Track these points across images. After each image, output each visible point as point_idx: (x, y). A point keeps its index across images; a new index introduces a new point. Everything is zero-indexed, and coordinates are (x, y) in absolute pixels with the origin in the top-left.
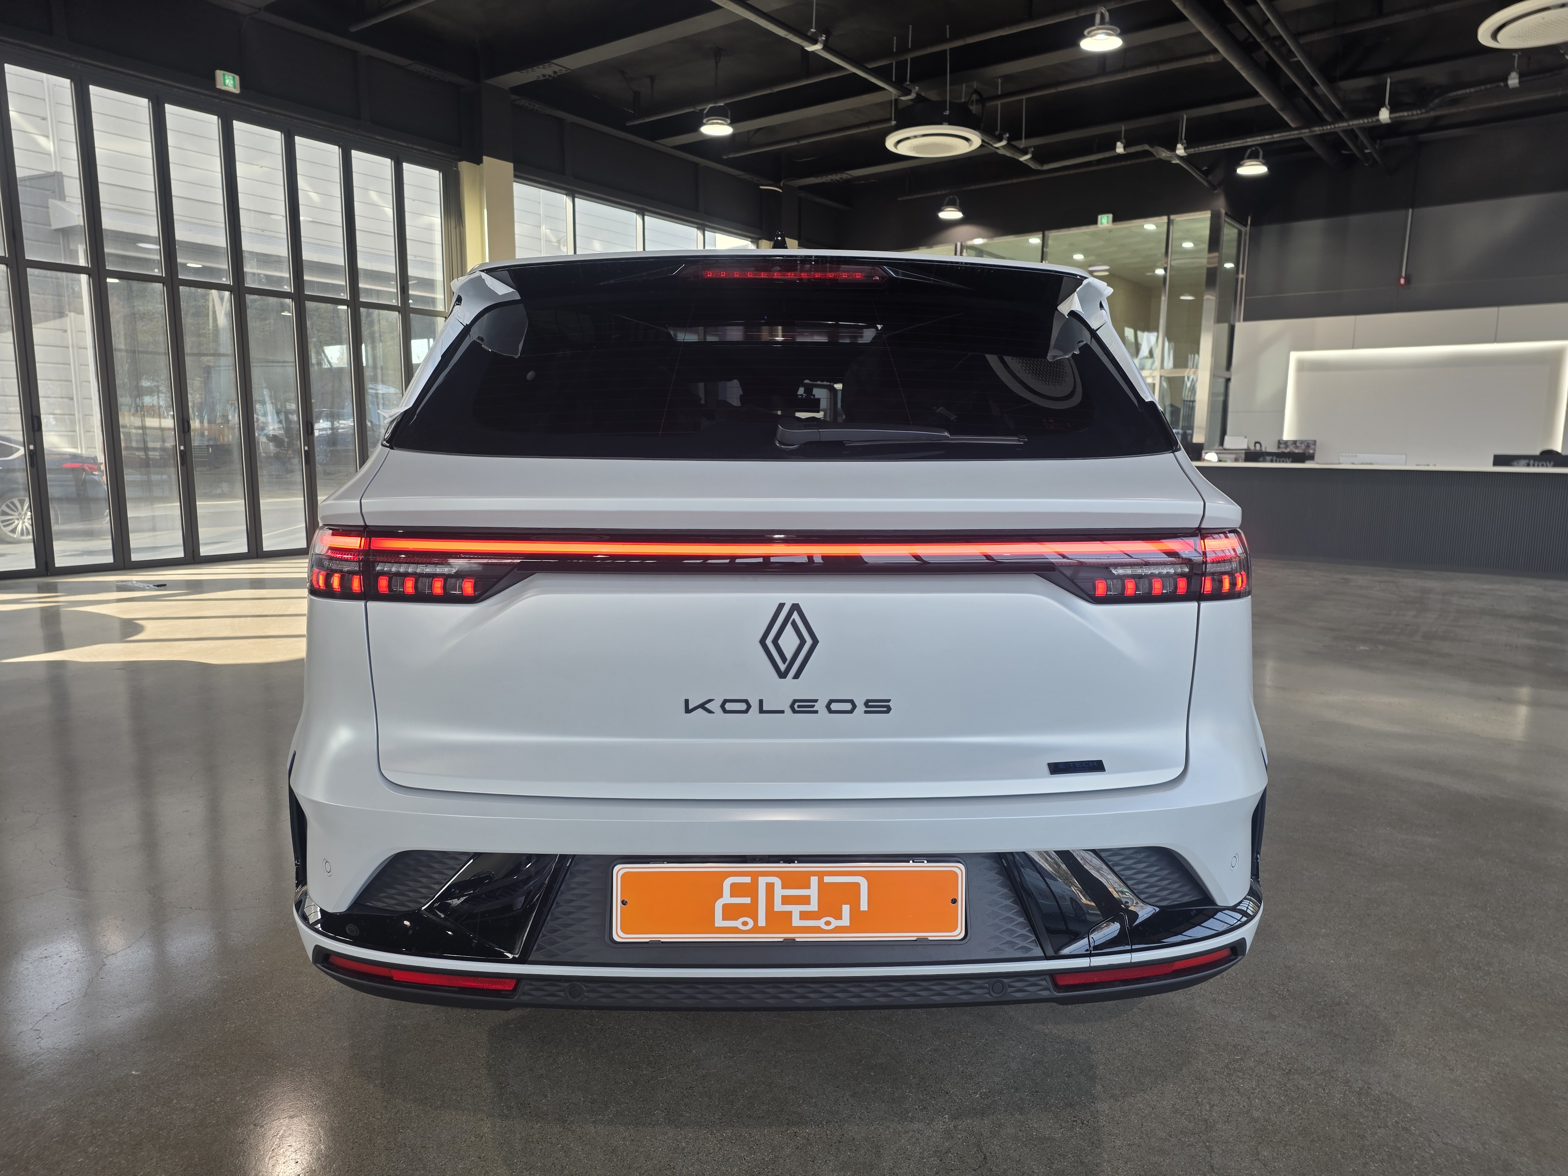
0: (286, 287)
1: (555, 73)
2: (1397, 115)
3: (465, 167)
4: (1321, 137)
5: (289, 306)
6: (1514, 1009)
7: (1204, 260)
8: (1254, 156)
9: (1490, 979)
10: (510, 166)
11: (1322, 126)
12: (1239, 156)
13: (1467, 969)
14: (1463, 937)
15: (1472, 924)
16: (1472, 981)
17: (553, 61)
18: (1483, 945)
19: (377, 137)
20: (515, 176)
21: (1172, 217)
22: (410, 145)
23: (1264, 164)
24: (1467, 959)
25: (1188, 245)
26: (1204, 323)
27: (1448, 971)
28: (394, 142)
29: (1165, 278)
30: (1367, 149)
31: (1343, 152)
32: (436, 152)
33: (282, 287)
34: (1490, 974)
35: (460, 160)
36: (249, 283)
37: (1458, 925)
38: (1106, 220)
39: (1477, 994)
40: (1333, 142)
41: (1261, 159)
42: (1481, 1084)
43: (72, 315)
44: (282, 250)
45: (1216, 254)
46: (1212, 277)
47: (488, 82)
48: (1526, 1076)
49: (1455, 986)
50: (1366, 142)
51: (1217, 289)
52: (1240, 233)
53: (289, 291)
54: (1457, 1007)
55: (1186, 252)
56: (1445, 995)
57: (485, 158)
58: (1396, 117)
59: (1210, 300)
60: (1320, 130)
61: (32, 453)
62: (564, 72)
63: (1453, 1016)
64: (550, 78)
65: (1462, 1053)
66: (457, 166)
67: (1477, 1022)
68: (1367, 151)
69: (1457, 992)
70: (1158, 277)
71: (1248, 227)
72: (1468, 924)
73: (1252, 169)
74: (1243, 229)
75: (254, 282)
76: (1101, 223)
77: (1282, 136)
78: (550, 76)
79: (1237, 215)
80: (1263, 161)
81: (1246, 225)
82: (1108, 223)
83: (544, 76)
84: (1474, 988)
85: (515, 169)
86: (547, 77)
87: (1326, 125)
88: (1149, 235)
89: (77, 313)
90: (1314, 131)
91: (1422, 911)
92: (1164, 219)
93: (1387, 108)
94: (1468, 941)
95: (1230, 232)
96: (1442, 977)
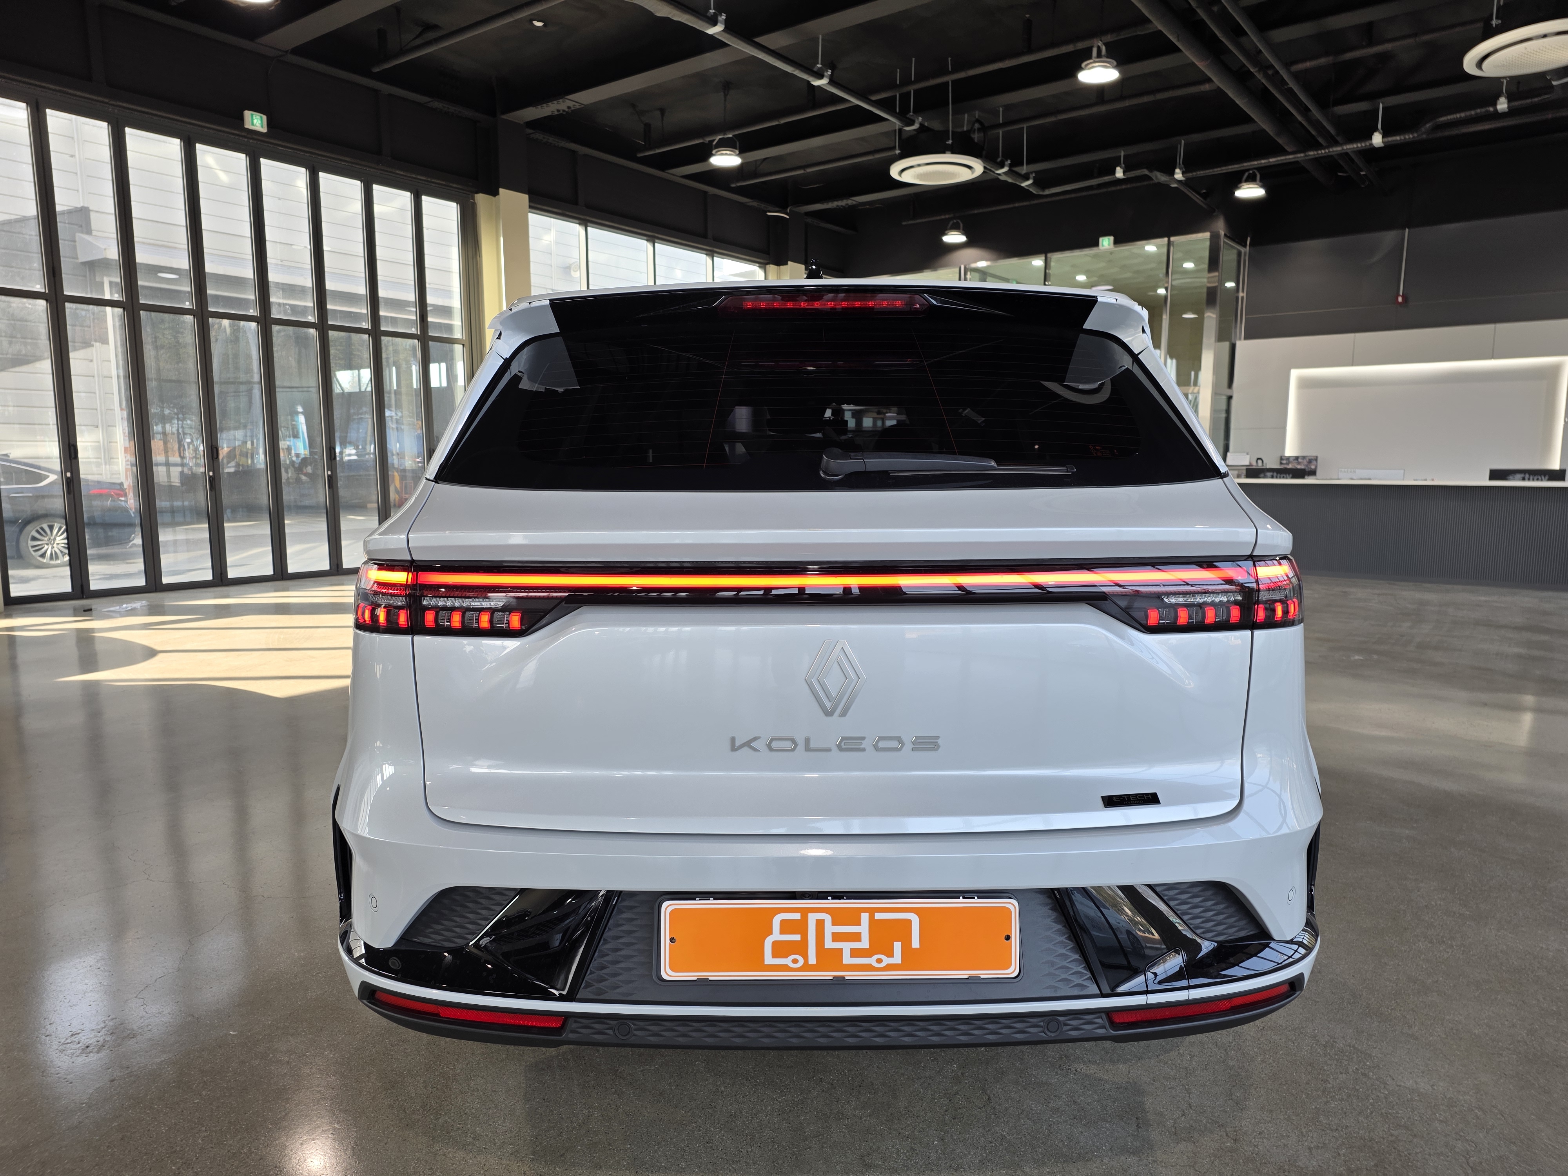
0: (310, 317)
1: (569, 108)
2: (1390, 139)
3: (481, 199)
4: (1316, 160)
5: (313, 336)
6: (1472, 976)
7: (1205, 280)
8: (1251, 179)
9: (1452, 951)
10: (525, 197)
11: (1316, 150)
12: (1237, 180)
13: (1432, 943)
14: (1430, 916)
15: (1440, 905)
16: (1436, 953)
17: (566, 97)
18: (1448, 923)
19: (398, 172)
20: (530, 207)
21: (1172, 239)
22: (429, 179)
23: (1262, 187)
24: (1433, 935)
25: (1189, 265)
26: (1205, 340)
27: (1414, 945)
28: (414, 176)
29: (1166, 297)
30: (1362, 171)
31: (1339, 174)
32: (454, 185)
33: (306, 317)
34: (1453, 947)
35: (477, 193)
36: (275, 314)
37: (1426, 906)
38: (1108, 243)
39: (1439, 964)
40: (1330, 165)
41: (1258, 182)
42: (1435, 1038)
43: (97, 344)
44: (307, 281)
45: (1216, 274)
46: (1212, 296)
47: (504, 117)
48: (1476, 1031)
49: (1420, 957)
50: (1361, 165)
51: (1218, 308)
52: (1239, 254)
53: (313, 321)
54: (1420, 974)
55: (1187, 272)
56: (1409, 965)
57: (501, 190)
58: (1388, 142)
59: (1211, 318)
60: (1315, 155)
61: (69, 480)
62: (578, 107)
63: (1415, 983)
64: (564, 113)
65: (1421, 1013)
66: (473, 198)
67: (1437, 987)
68: (1362, 173)
69: (1421, 962)
70: (1159, 296)
71: (1248, 248)
72: (1436, 904)
73: (1251, 192)
74: (1242, 250)
75: (279, 313)
76: (1103, 246)
77: (1278, 160)
78: (564, 111)
79: (1237, 235)
80: (1260, 184)
81: (1245, 246)
82: (1109, 245)
83: (558, 111)
84: (1436, 959)
85: (530, 201)
86: (561, 112)
87: (1321, 150)
88: (1149, 257)
89: (102, 343)
90: (1309, 155)
91: (1395, 894)
92: (1166, 239)
93: (1380, 133)
94: (1434, 919)
95: (1229, 255)
96: (1408, 950)
